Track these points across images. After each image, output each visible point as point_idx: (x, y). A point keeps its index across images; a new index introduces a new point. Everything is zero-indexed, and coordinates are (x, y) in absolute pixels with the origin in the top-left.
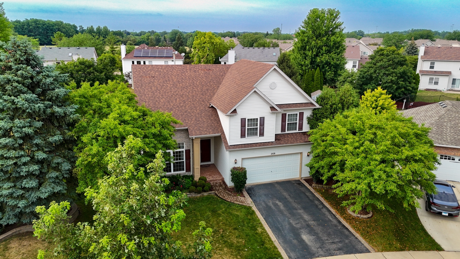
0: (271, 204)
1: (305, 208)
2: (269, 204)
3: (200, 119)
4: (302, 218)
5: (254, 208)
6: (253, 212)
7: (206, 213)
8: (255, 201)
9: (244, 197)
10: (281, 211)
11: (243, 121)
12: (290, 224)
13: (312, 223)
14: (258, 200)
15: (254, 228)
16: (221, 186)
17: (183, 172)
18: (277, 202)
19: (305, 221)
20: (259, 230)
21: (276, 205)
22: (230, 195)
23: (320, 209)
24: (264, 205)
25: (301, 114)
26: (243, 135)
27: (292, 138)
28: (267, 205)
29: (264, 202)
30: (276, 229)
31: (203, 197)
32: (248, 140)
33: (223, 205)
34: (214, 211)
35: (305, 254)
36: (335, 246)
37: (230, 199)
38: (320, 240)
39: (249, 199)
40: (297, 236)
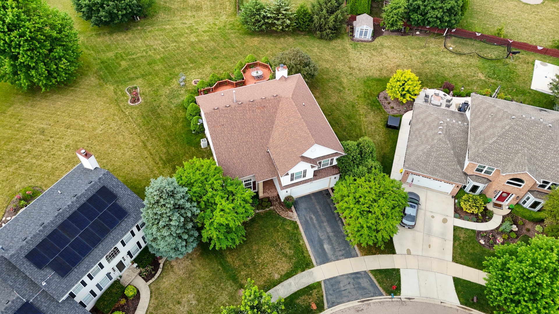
0: (308, 218)
1: (328, 221)
2: (307, 218)
3: (262, 165)
4: (326, 230)
5: (299, 223)
6: (298, 226)
7: (270, 229)
8: (298, 215)
9: (292, 212)
10: (314, 225)
12: (318, 236)
13: (331, 234)
14: (300, 215)
15: (298, 241)
16: (277, 200)
18: (312, 216)
19: (327, 233)
20: (301, 242)
21: (311, 218)
22: (283, 210)
23: (337, 221)
24: (304, 219)
26: (292, 180)
27: (324, 173)
28: (306, 219)
29: (304, 216)
30: (311, 241)
31: (266, 212)
32: (295, 181)
33: (280, 221)
34: (275, 227)
35: (324, 259)
36: (341, 253)
37: (283, 214)
38: (333, 249)
39: (295, 214)
40: (322, 246)
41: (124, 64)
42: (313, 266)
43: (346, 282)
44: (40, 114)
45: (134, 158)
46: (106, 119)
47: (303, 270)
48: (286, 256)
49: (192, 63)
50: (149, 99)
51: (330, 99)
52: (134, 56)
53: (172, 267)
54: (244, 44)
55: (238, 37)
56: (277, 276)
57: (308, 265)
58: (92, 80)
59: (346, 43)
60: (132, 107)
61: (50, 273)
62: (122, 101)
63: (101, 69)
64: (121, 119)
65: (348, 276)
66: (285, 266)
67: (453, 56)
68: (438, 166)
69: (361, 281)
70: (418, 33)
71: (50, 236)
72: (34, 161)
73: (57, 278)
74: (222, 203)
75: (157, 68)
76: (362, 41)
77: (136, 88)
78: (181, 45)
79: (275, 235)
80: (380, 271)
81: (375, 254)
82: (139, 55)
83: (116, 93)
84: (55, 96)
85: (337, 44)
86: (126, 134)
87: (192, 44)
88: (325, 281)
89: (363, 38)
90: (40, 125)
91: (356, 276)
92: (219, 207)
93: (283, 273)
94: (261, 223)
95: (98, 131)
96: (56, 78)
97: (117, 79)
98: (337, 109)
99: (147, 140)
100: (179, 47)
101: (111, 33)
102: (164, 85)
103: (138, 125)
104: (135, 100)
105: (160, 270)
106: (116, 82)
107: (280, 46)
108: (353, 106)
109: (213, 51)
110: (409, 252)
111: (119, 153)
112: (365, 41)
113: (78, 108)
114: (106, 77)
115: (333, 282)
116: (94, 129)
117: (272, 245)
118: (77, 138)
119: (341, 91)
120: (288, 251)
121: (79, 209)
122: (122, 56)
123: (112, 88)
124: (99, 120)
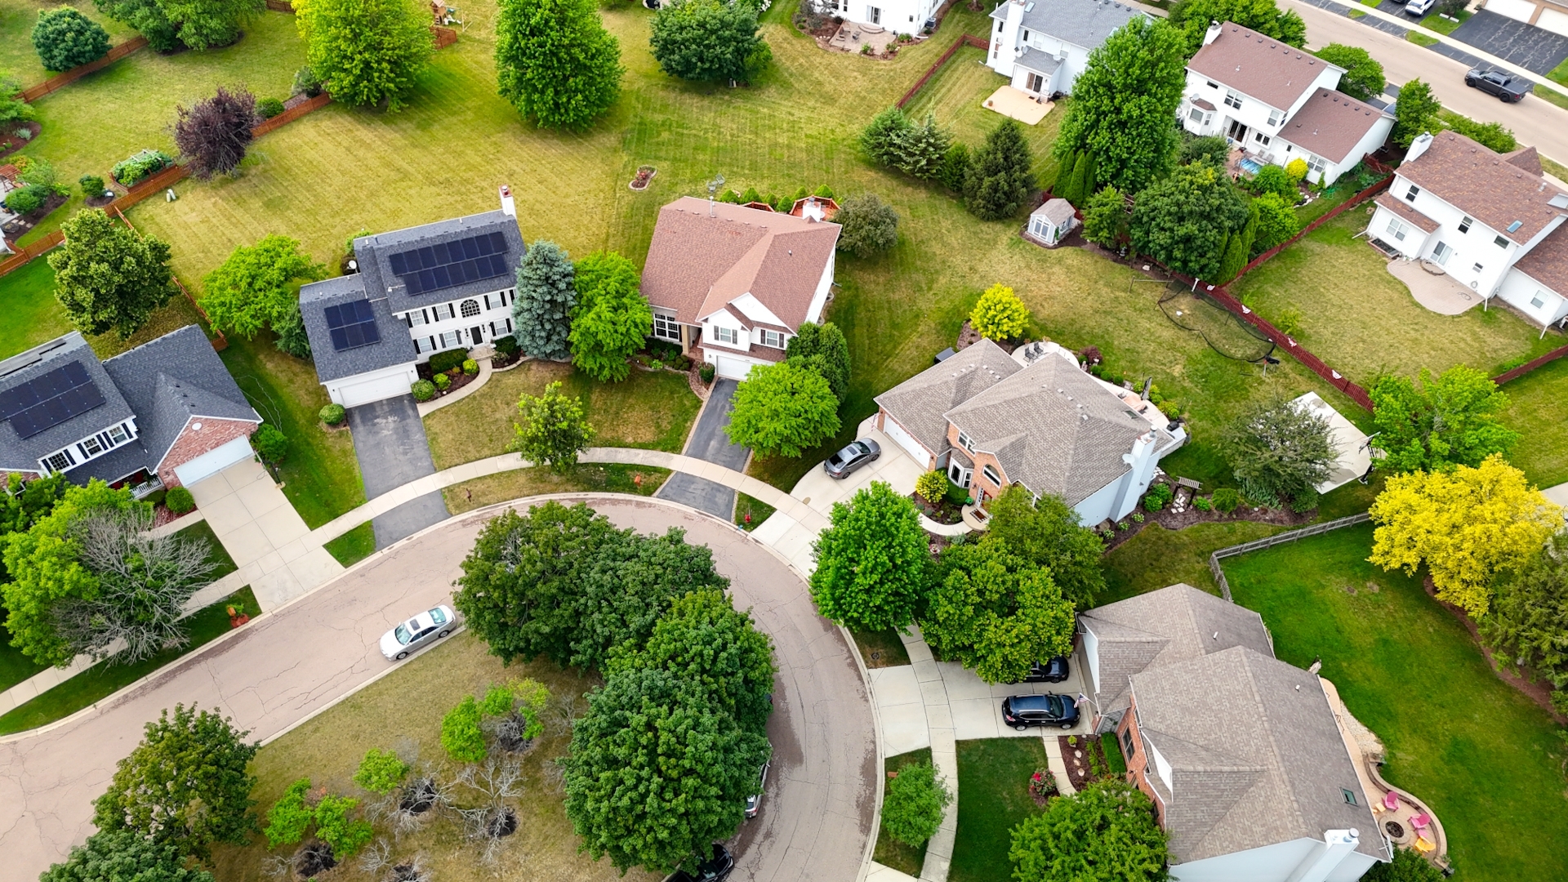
0: (720, 405)
5: (704, 405)
6: (700, 406)
7: (665, 392)
8: (712, 396)
9: (707, 389)
11: (716, 330)
12: (715, 428)
14: (715, 397)
15: (686, 420)
17: (676, 341)
20: (689, 424)
22: (698, 382)
24: (714, 404)
25: (782, 337)
26: (717, 338)
28: (717, 405)
29: (718, 401)
30: (701, 427)
31: (677, 374)
32: (720, 343)
33: (683, 391)
34: (672, 393)
35: (699, 453)
36: (724, 458)
37: (694, 386)
38: (719, 451)
39: (709, 393)
40: (709, 439)
41: (665, 135)
42: (680, 453)
43: (701, 486)
44: (524, 154)
45: (584, 247)
46: (589, 192)
47: (664, 450)
48: (658, 426)
49: (750, 169)
50: (657, 190)
51: (894, 292)
52: (685, 132)
53: (529, 370)
54: (846, 173)
55: (847, 161)
56: (630, 440)
57: (676, 449)
58: (611, 140)
59: (1005, 234)
60: (629, 190)
61: (401, 285)
62: (624, 179)
63: (632, 130)
64: (605, 198)
65: (709, 483)
66: (647, 435)
67: (1168, 324)
68: (920, 416)
69: (718, 494)
70: (1146, 268)
71: (421, 250)
72: (480, 201)
73: (404, 293)
74: (602, 307)
75: (701, 157)
76: (1035, 241)
77: (653, 171)
78: (759, 141)
79: (665, 401)
80: (751, 499)
81: (763, 481)
82: (694, 132)
83: (625, 166)
84: (555, 141)
85: (988, 229)
86: (597, 218)
87: (774, 146)
88: (678, 473)
89: (1039, 237)
90: (513, 165)
91: (719, 488)
92: (596, 309)
93: (639, 441)
94: (660, 380)
95: (569, 201)
96: (562, 115)
97: (640, 151)
98: (889, 309)
99: (614, 236)
100: (755, 142)
101: (684, 90)
102: (690, 182)
103: (618, 214)
104: (640, 183)
105: (514, 366)
106: (637, 153)
107: (897, 196)
108: (917, 316)
109: (792, 165)
110: (806, 501)
111: (572, 233)
112: (1039, 244)
113: (569, 165)
114: (630, 142)
115: (687, 479)
116: (567, 196)
117: (652, 408)
118: (540, 198)
119: (921, 289)
120: (664, 424)
121: (463, 241)
122: (670, 125)
123: (626, 159)
124: (581, 189)
